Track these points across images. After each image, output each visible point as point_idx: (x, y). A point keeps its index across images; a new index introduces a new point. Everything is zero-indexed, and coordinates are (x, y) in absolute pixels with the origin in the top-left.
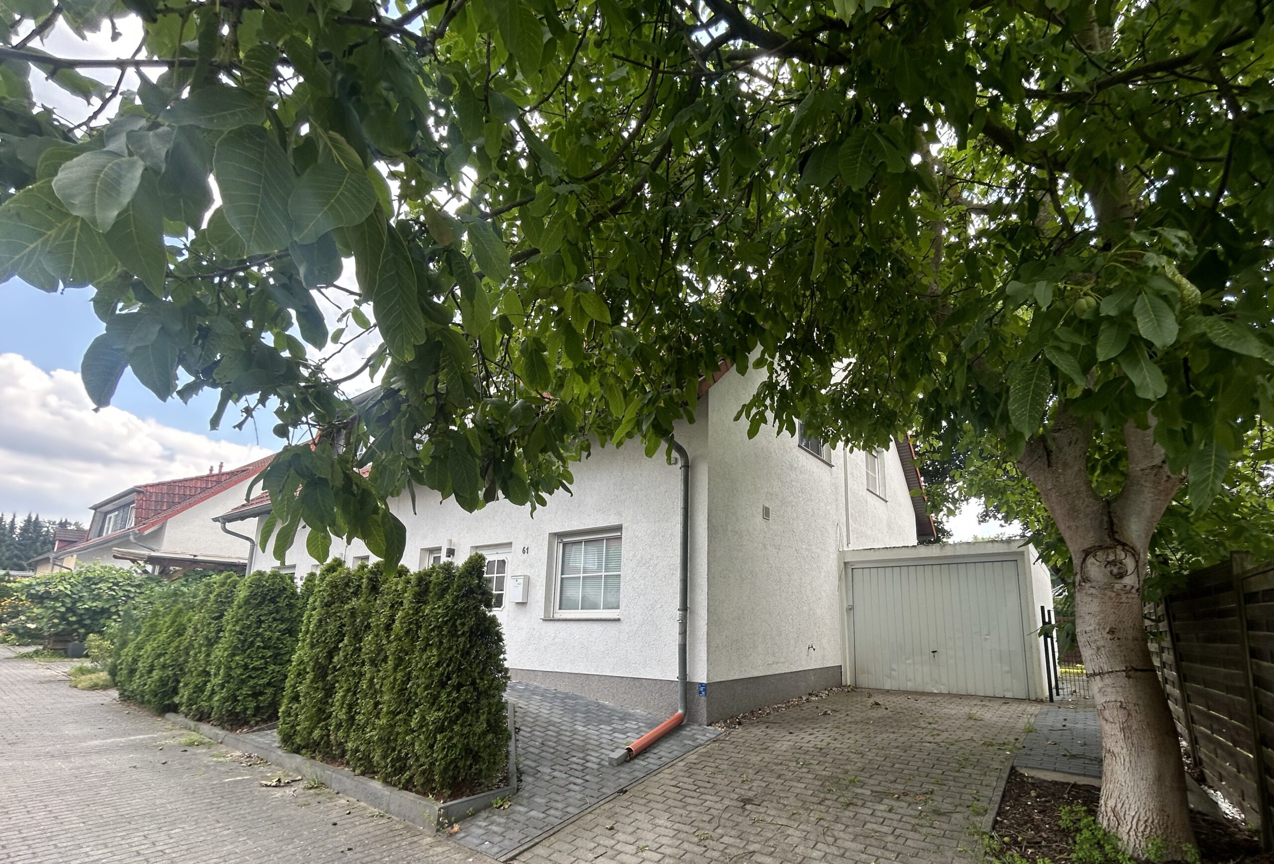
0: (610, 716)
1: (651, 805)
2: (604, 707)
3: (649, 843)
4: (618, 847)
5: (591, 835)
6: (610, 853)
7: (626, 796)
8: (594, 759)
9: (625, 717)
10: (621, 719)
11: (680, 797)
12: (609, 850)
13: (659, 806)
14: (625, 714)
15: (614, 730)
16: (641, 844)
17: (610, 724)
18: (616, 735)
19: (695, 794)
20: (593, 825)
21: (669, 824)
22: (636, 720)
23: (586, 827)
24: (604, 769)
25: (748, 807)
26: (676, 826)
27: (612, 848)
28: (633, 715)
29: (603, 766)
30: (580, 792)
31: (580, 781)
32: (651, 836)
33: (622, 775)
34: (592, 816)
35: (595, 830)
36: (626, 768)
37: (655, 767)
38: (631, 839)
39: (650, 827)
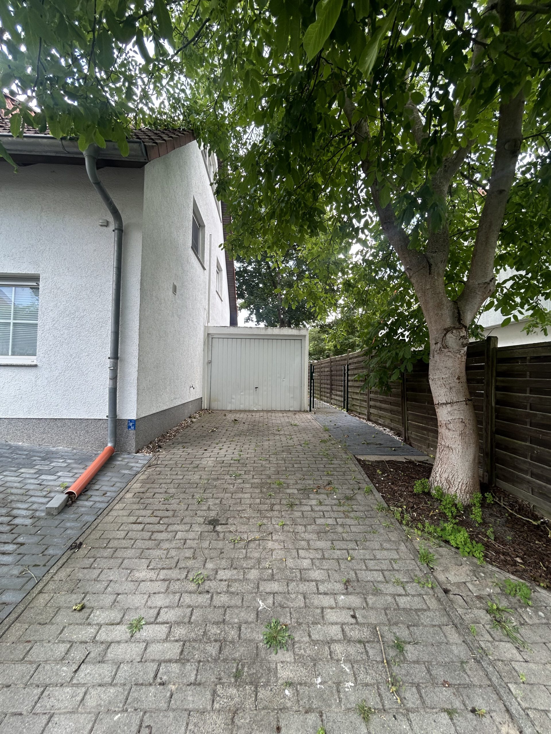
0: (29, 457)
1: (119, 554)
2: (18, 448)
3: (142, 613)
4: (102, 636)
5: (53, 629)
6: (96, 651)
7: (82, 552)
8: (24, 513)
9: (48, 457)
10: (44, 459)
11: (147, 535)
12: (90, 647)
13: (130, 553)
14: (48, 453)
15: (40, 472)
16: (132, 617)
17: (32, 467)
18: (43, 477)
19: (162, 528)
20: (51, 611)
21: (152, 575)
22: (62, 457)
23: (41, 618)
24: (41, 523)
25: (219, 528)
26: (163, 574)
27: (94, 640)
28: (57, 453)
29: (39, 518)
30: (17, 563)
31: (10, 548)
32: (138, 600)
33: (68, 525)
34: (46, 597)
35: (59, 619)
36: (70, 514)
37: (104, 505)
38: (115, 615)
39: (131, 586)
